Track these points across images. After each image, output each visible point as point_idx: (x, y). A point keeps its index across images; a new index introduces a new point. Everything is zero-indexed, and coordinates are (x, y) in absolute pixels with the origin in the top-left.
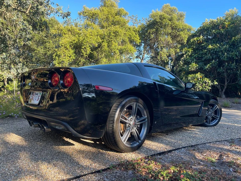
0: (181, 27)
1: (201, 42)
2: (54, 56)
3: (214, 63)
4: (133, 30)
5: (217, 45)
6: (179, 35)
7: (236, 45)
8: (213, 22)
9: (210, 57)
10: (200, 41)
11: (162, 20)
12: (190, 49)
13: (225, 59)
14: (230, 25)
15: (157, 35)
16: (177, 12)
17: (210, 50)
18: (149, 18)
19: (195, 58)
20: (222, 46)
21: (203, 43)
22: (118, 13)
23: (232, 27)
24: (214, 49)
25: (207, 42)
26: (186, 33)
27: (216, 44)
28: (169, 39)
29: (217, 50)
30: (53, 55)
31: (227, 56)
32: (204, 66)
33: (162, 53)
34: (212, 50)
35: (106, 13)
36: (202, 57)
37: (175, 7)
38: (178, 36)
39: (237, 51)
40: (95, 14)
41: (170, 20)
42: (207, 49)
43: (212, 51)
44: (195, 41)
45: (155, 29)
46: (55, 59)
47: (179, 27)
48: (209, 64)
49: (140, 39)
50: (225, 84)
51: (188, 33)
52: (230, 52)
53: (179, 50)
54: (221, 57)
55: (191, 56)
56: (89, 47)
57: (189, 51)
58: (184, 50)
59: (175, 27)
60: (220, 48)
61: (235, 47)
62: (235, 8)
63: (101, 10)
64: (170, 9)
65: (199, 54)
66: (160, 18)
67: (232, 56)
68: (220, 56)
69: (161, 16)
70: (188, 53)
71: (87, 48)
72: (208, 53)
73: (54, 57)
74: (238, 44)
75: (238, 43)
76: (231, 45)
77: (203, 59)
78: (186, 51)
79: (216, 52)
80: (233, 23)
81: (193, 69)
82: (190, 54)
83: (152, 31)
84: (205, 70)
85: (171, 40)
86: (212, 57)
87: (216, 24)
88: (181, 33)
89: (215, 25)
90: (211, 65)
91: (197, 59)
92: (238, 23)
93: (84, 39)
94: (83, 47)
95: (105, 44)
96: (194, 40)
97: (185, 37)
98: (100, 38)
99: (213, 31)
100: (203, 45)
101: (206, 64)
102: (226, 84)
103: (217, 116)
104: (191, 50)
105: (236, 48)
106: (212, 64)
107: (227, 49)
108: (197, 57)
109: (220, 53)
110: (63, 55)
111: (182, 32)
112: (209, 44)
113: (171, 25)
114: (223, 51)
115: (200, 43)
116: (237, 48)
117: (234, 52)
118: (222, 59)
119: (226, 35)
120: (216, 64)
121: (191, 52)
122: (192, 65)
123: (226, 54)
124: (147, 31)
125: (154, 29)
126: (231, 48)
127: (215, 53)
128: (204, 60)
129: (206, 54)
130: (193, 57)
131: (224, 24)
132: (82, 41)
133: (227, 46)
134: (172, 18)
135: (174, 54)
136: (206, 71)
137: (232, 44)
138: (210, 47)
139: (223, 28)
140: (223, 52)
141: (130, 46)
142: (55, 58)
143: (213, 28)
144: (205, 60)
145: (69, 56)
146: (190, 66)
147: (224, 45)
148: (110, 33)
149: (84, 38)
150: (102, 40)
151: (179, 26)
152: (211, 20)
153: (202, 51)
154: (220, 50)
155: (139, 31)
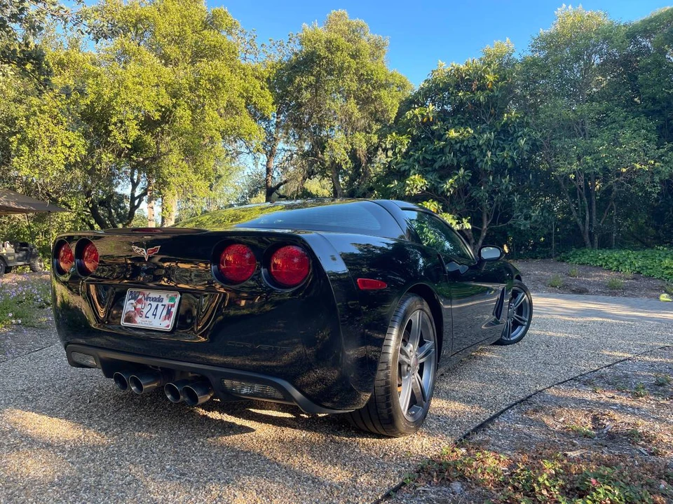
0: (383, 77)
1: (431, 120)
2: (13, 142)
3: (463, 177)
4: (253, 75)
5: (468, 132)
6: (378, 98)
7: (511, 132)
8: (458, 70)
9: (452, 160)
10: (429, 119)
11: (332, 53)
12: (404, 137)
13: (489, 168)
14: (498, 82)
15: (316, 92)
16: (368, 34)
17: (453, 142)
18: (290, 42)
19: (417, 161)
20: (480, 133)
21: (436, 124)
22: (211, 23)
23: (502, 87)
24: (463, 141)
25: (444, 121)
26: (394, 93)
27: (465, 128)
28: (352, 106)
29: (469, 142)
30: (11, 140)
31: (492, 160)
32: (440, 183)
33: (334, 143)
34: (456, 143)
35: (176, 18)
36: (434, 161)
37: (362, 22)
38: (373, 101)
39: (515, 149)
40: (147, 18)
41: (353, 57)
42: (446, 141)
43: (459, 145)
44: (417, 118)
45: (314, 76)
46: (19, 153)
47: (377, 77)
48: (451, 178)
49: (273, 104)
50: (482, 227)
51: (400, 95)
52: (498, 151)
53: (376, 137)
54: (478, 160)
55: (406, 155)
56: (134, 119)
57: (402, 144)
58: (389, 139)
59: (368, 75)
60: (475, 138)
61: (510, 139)
62: (508, 39)
63: (162, 9)
64: (348, 24)
65: (426, 152)
66: (327, 48)
67: (504, 160)
68: (476, 160)
69: (329, 42)
70: (400, 147)
71: (127, 123)
72: (447, 150)
73: (15, 144)
74: (515, 132)
75: (515, 128)
76: (499, 133)
77: (437, 166)
78: (395, 142)
79: (466, 147)
80: (504, 79)
81: (415, 190)
82: (404, 150)
83: (305, 82)
84: (443, 192)
85: (356, 111)
86: (458, 160)
87: (465, 76)
88: (383, 93)
89: (462, 78)
90: (456, 180)
91: (422, 163)
92: (514, 77)
93: (117, 95)
94: (114, 120)
95: (183, 113)
96: (415, 116)
97: (391, 103)
98: (166, 96)
99: (460, 94)
100: (435, 128)
101: (443, 178)
102: (485, 227)
103: (523, 318)
104: (406, 140)
105: (512, 141)
106: (459, 177)
107: (492, 143)
108: (421, 158)
109: (476, 152)
110: (46, 141)
111: (384, 91)
112: (449, 125)
113: (357, 70)
114: (484, 147)
115: (428, 124)
116: (514, 140)
117: (507, 149)
118: (482, 167)
119: (487, 106)
120: (468, 178)
121: (407, 144)
122: (412, 180)
123: (489, 154)
124: (291, 81)
125: (312, 78)
126: (501, 139)
127: (464, 150)
128: (439, 167)
129: (442, 151)
130: (411, 159)
131: (484, 78)
132: (111, 100)
133: (490, 133)
134: (358, 50)
135: (365, 146)
136: (446, 196)
137: (501, 130)
138: (452, 134)
139: (482, 88)
140: (483, 149)
141: (247, 122)
142: (18, 150)
143: (457, 87)
144: (442, 167)
145: (69, 144)
146: (407, 182)
147: (484, 132)
148: (197, 82)
149: (116, 91)
150: (174, 100)
151: (378, 74)
152: (454, 65)
153: (433, 142)
154: (476, 144)
155: (268, 79)
